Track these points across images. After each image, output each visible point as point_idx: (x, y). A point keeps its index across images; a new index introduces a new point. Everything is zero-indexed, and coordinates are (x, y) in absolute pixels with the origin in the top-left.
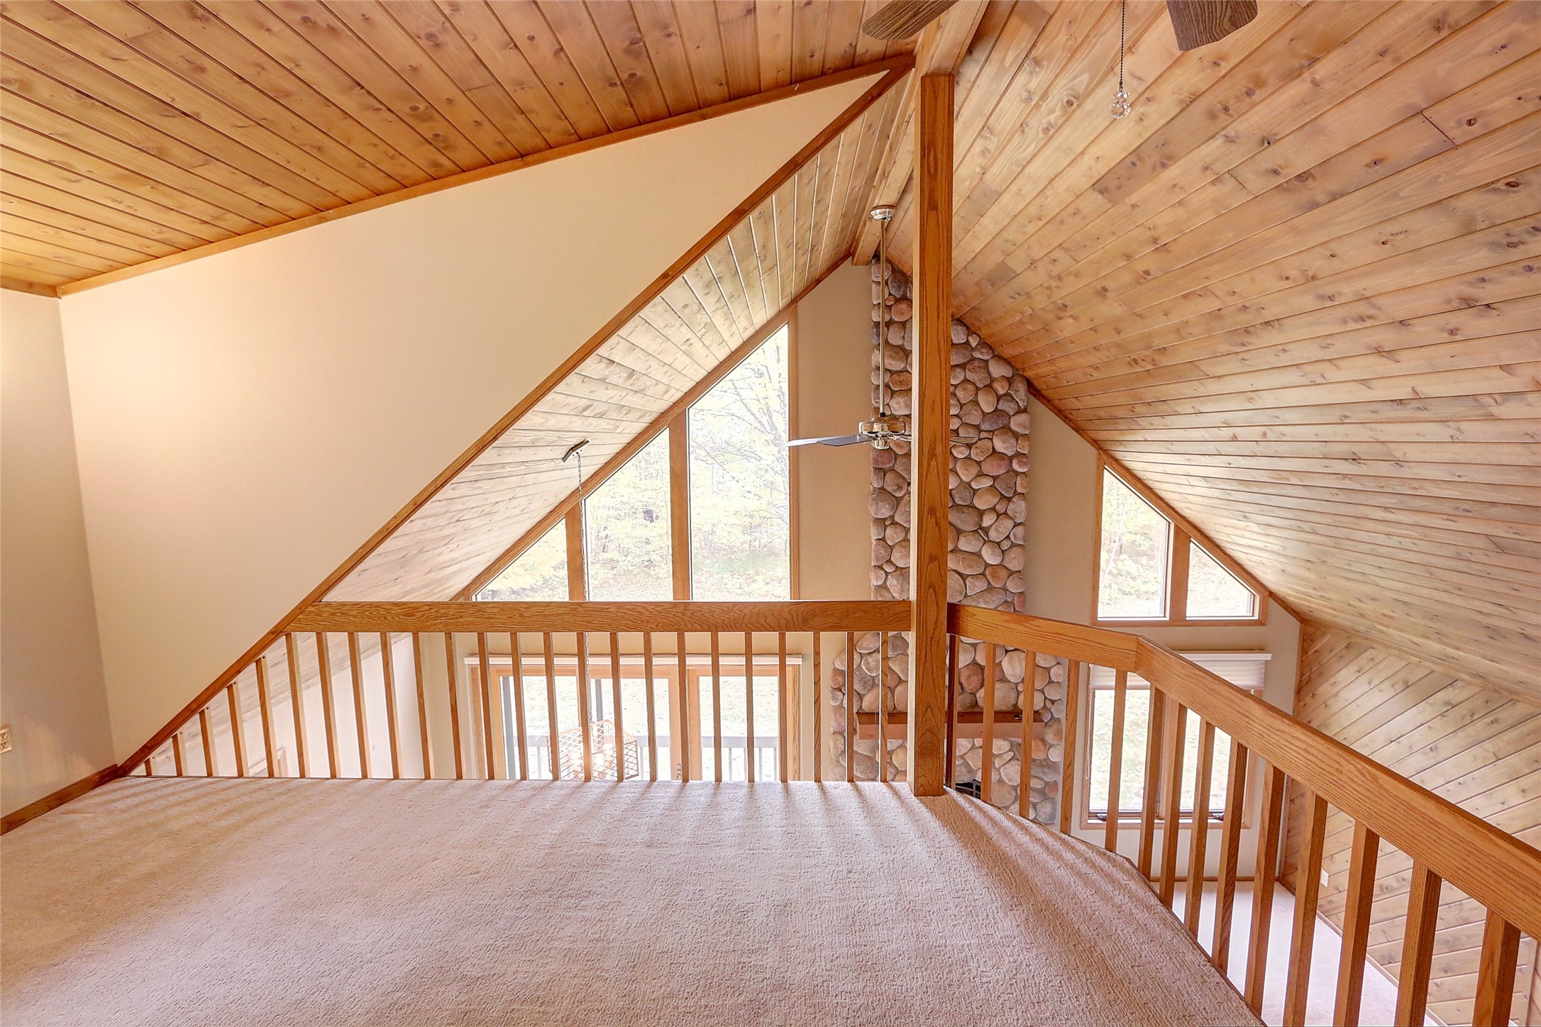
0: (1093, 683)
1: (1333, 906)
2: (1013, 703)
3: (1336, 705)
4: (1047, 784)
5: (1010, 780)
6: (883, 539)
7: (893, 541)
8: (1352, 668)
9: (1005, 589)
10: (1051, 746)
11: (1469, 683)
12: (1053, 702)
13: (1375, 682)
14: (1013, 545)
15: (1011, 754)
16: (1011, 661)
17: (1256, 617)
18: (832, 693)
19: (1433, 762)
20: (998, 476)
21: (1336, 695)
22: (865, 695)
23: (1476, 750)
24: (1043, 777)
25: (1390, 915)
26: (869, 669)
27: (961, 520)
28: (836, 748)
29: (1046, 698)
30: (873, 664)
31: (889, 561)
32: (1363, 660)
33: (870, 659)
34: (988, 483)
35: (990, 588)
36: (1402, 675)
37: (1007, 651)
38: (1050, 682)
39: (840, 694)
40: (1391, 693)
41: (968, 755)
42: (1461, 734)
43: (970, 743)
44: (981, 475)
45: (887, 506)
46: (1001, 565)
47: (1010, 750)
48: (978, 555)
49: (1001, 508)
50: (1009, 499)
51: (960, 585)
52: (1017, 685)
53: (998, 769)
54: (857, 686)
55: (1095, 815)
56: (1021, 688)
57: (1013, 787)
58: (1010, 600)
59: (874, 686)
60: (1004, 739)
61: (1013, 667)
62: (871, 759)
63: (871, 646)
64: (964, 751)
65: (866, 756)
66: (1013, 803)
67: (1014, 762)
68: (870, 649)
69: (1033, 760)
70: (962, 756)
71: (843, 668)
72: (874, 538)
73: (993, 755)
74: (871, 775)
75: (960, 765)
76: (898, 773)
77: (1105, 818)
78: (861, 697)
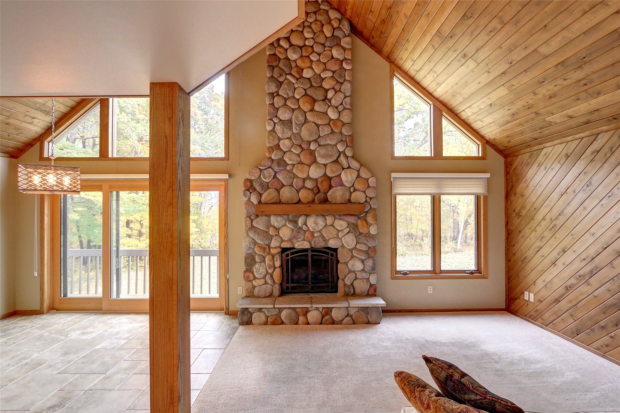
0: (395, 191)
1: (538, 313)
2: (348, 198)
3: (527, 193)
4: (369, 248)
5: (348, 245)
6: (273, 104)
7: (278, 104)
8: (535, 167)
9: (341, 133)
10: (371, 225)
12: (371, 199)
13: (548, 167)
14: (345, 109)
15: (348, 229)
16: (346, 173)
17: (480, 155)
18: (244, 192)
20: (335, 71)
21: (527, 187)
22: (263, 194)
24: (367, 243)
26: (265, 178)
27: (315, 94)
28: (246, 226)
29: (366, 196)
30: (267, 174)
31: (276, 116)
32: (541, 158)
33: (265, 172)
34: (329, 74)
35: (333, 132)
36: (564, 152)
37: (343, 169)
38: (369, 187)
39: (248, 192)
41: (323, 230)
43: (324, 222)
44: (325, 69)
45: (274, 85)
46: (338, 119)
47: (347, 227)
48: (326, 113)
49: (337, 87)
50: (342, 84)
51: (315, 129)
52: (350, 188)
53: (341, 239)
54: (258, 188)
55: (400, 272)
56: (352, 190)
57: (349, 249)
58: (344, 139)
59: (268, 188)
60: (344, 220)
61: (347, 178)
62: (267, 232)
63: (266, 164)
64: (320, 228)
65: (264, 231)
66: (350, 260)
67: (350, 234)
68: (265, 166)
69: (361, 234)
70: (320, 231)
71: (253, 178)
72: (268, 103)
73: (337, 230)
74: (267, 243)
75: (318, 237)
76: (283, 241)
77: (405, 273)
78: (260, 195)
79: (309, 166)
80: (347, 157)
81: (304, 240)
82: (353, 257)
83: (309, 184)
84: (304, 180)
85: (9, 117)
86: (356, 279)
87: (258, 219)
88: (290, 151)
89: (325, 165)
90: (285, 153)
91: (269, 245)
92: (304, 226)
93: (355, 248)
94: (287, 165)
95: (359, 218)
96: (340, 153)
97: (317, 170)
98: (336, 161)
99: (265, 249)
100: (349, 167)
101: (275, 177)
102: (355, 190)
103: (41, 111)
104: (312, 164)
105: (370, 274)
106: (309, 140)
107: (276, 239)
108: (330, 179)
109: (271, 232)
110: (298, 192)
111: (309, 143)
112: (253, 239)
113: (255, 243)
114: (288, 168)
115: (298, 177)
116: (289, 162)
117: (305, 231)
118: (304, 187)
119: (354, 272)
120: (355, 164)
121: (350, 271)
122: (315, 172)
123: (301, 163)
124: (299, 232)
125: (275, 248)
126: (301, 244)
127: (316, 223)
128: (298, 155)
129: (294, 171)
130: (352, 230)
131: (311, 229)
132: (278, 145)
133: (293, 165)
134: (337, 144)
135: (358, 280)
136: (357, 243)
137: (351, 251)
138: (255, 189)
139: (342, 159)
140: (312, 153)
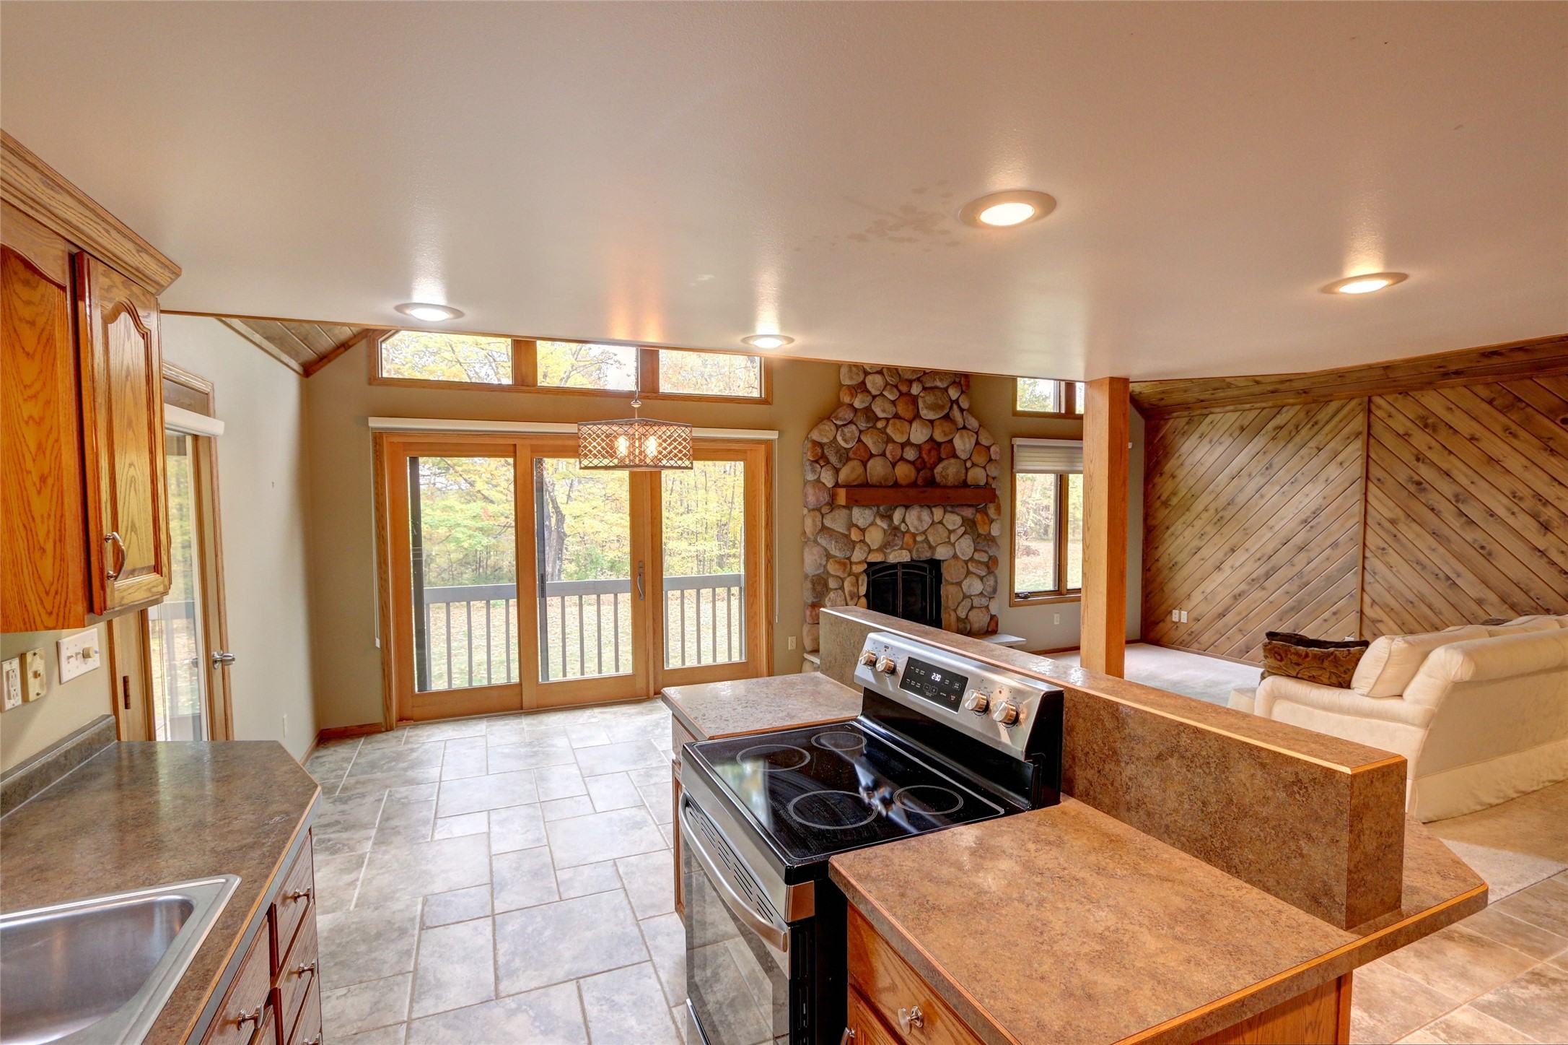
0: (1018, 466)
1: (1193, 635)
2: (963, 478)
3: (1181, 474)
4: (990, 558)
5: (963, 554)
8: (1195, 437)
10: (993, 521)
11: (1293, 405)
12: (993, 479)
13: (1215, 440)
15: (963, 529)
16: (962, 437)
18: (811, 465)
19: (1268, 477)
21: (1182, 465)
22: (840, 469)
23: (1302, 452)
24: (986, 550)
25: (1244, 614)
26: (845, 441)
28: (814, 525)
29: (987, 475)
30: (848, 435)
32: (1204, 426)
33: (846, 430)
36: (1238, 424)
37: (958, 429)
38: (990, 460)
39: (818, 466)
40: (1227, 441)
41: (928, 531)
42: (1290, 445)
43: (930, 518)
47: (962, 526)
52: (965, 461)
53: (953, 545)
54: (833, 459)
55: (1017, 595)
56: (969, 464)
57: (964, 561)
58: (957, 380)
59: (848, 459)
60: (958, 514)
61: (962, 444)
62: (847, 537)
63: (846, 417)
64: (925, 527)
65: (842, 534)
66: (965, 578)
67: (966, 536)
68: (845, 419)
69: (979, 535)
70: (924, 533)
71: (825, 440)
73: (948, 530)
74: (848, 554)
75: (922, 542)
76: (870, 551)
77: (1026, 597)
78: (837, 471)
79: (911, 422)
80: (962, 410)
81: (902, 548)
82: (969, 573)
83: (910, 454)
84: (903, 446)
86: (972, 608)
87: (833, 513)
88: (881, 395)
89: (932, 422)
90: (874, 397)
91: (849, 558)
92: (903, 525)
93: (972, 559)
94: (878, 419)
95: (977, 511)
96: (952, 402)
97: (924, 431)
98: (947, 417)
99: (844, 564)
100: (964, 428)
101: (859, 440)
102: (974, 465)
104: (914, 419)
105: (990, 598)
106: (910, 377)
107: (861, 548)
108: (940, 444)
109: (855, 536)
110: (894, 467)
111: (910, 382)
112: (826, 550)
113: (828, 556)
114: (880, 425)
115: (894, 442)
116: (880, 415)
117: (904, 533)
118: (902, 459)
119: (970, 597)
120: (973, 423)
121: (965, 597)
122: (919, 434)
123: (896, 416)
124: (895, 535)
125: (860, 563)
126: (898, 556)
127: (920, 519)
128: (893, 402)
129: (889, 431)
130: (969, 530)
131: (912, 530)
132: (863, 383)
133: (887, 420)
134: (948, 387)
135: (975, 610)
136: (975, 550)
137: (966, 562)
138: (828, 462)
139: (956, 413)
140: (914, 400)
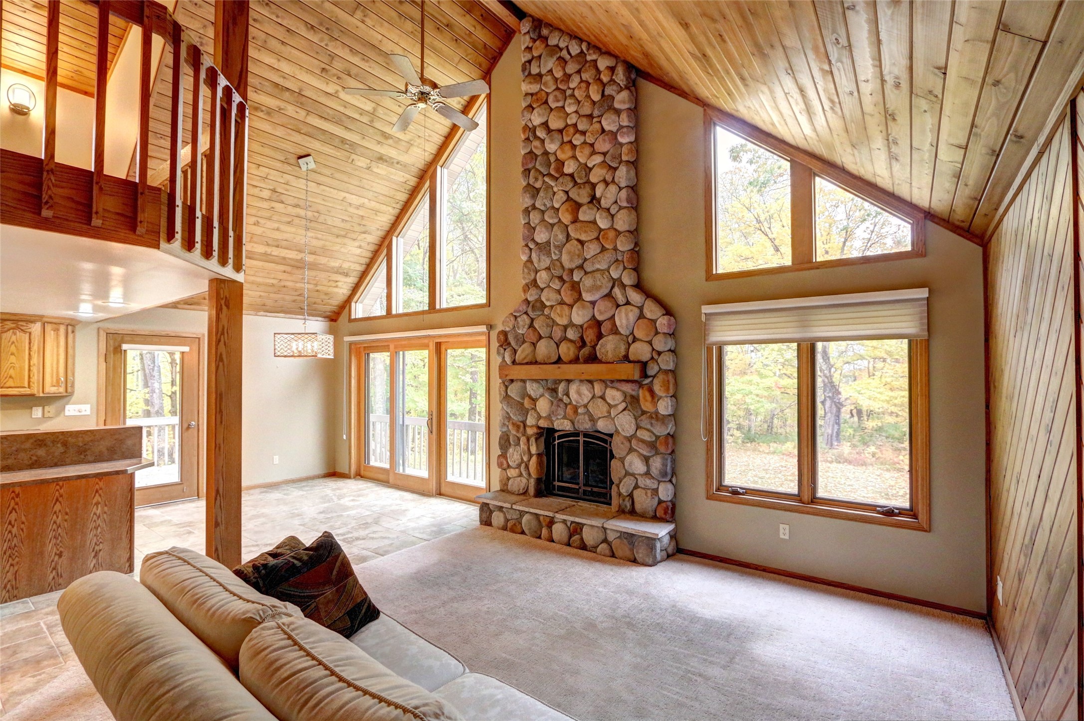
0: (721, 338)
2: (624, 354)
4: (657, 437)
5: (624, 431)
6: (528, 223)
7: (534, 223)
9: (615, 249)
10: (661, 398)
12: (659, 353)
14: (621, 208)
15: (624, 405)
16: (623, 312)
18: (498, 349)
20: (607, 152)
22: (518, 350)
24: (652, 429)
26: (520, 328)
27: (579, 195)
28: (500, 394)
29: (653, 349)
30: (522, 323)
31: (533, 240)
33: (520, 319)
34: (598, 159)
35: (603, 249)
37: (618, 306)
38: (657, 333)
39: (502, 349)
41: (591, 403)
43: (591, 393)
44: (594, 153)
45: (528, 195)
46: (612, 228)
47: (623, 401)
48: (594, 222)
49: (609, 178)
50: (615, 169)
51: (579, 250)
52: (627, 337)
53: (613, 419)
54: (513, 343)
55: (727, 488)
56: (630, 339)
57: (626, 437)
58: (620, 258)
59: (524, 342)
60: (618, 390)
61: (625, 319)
62: (522, 404)
63: (521, 309)
64: (586, 401)
65: (518, 402)
66: (628, 454)
67: (626, 412)
68: (520, 311)
69: (644, 413)
70: (585, 406)
71: (507, 329)
72: (523, 223)
73: (609, 404)
74: (521, 419)
75: (584, 414)
76: (539, 417)
77: (735, 492)
78: (515, 351)
79: (571, 306)
80: (623, 286)
81: (565, 417)
82: (631, 450)
83: (571, 334)
84: (565, 328)
85: (316, 285)
86: (636, 487)
87: (512, 385)
88: (549, 286)
89: (593, 303)
90: (542, 290)
91: (524, 423)
92: (565, 397)
93: (634, 436)
94: (546, 306)
95: (641, 386)
96: (614, 281)
97: (580, 313)
98: (609, 296)
99: (518, 427)
100: (628, 303)
101: (531, 326)
102: (635, 340)
103: (340, 274)
104: (575, 302)
105: (659, 482)
106: (570, 267)
107: (531, 415)
108: (599, 324)
109: (527, 403)
110: (558, 346)
111: (571, 271)
112: (508, 413)
113: (509, 418)
114: (546, 312)
115: (558, 325)
116: (548, 304)
117: (566, 405)
118: (565, 338)
119: (633, 475)
120: (636, 297)
121: (627, 474)
122: (579, 316)
123: (562, 303)
124: (558, 406)
125: (532, 426)
126: (563, 425)
127: (579, 393)
128: (559, 292)
129: (552, 315)
130: (629, 407)
131: (574, 403)
132: (535, 280)
133: (552, 307)
134: (609, 267)
135: (639, 490)
136: (638, 427)
137: (629, 439)
138: (509, 344)
139: (617, 291)
140: (575, 287)
